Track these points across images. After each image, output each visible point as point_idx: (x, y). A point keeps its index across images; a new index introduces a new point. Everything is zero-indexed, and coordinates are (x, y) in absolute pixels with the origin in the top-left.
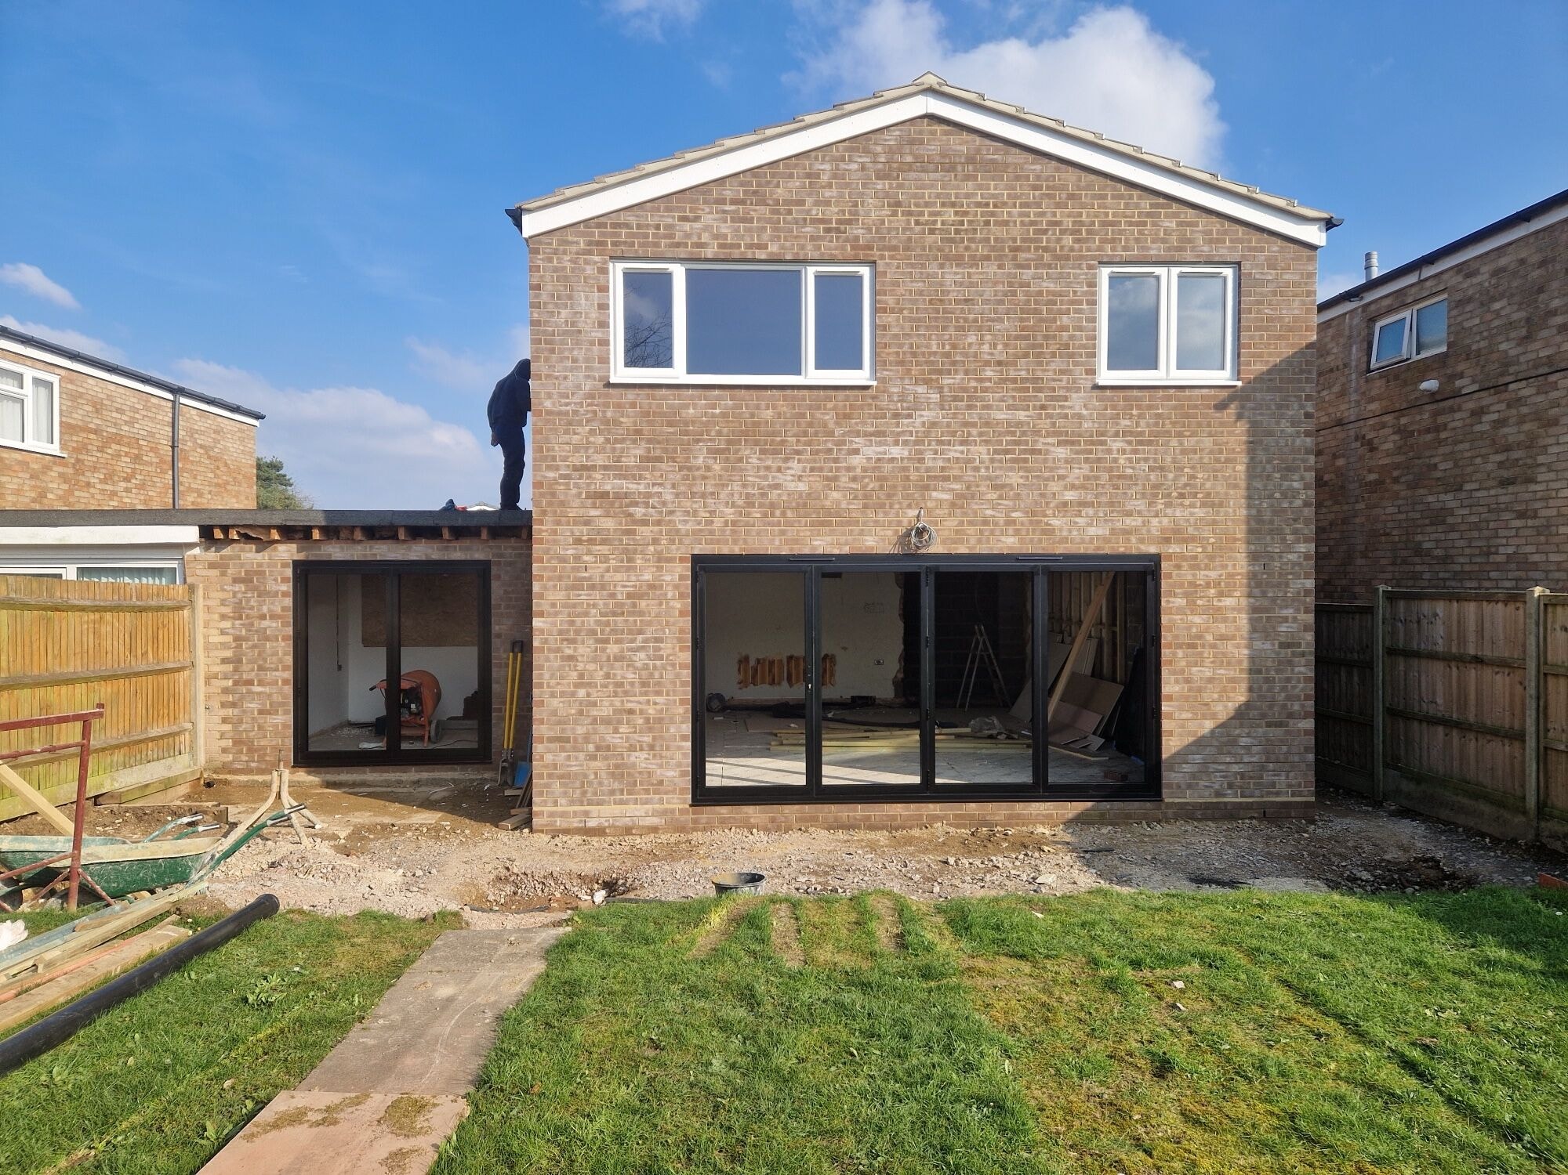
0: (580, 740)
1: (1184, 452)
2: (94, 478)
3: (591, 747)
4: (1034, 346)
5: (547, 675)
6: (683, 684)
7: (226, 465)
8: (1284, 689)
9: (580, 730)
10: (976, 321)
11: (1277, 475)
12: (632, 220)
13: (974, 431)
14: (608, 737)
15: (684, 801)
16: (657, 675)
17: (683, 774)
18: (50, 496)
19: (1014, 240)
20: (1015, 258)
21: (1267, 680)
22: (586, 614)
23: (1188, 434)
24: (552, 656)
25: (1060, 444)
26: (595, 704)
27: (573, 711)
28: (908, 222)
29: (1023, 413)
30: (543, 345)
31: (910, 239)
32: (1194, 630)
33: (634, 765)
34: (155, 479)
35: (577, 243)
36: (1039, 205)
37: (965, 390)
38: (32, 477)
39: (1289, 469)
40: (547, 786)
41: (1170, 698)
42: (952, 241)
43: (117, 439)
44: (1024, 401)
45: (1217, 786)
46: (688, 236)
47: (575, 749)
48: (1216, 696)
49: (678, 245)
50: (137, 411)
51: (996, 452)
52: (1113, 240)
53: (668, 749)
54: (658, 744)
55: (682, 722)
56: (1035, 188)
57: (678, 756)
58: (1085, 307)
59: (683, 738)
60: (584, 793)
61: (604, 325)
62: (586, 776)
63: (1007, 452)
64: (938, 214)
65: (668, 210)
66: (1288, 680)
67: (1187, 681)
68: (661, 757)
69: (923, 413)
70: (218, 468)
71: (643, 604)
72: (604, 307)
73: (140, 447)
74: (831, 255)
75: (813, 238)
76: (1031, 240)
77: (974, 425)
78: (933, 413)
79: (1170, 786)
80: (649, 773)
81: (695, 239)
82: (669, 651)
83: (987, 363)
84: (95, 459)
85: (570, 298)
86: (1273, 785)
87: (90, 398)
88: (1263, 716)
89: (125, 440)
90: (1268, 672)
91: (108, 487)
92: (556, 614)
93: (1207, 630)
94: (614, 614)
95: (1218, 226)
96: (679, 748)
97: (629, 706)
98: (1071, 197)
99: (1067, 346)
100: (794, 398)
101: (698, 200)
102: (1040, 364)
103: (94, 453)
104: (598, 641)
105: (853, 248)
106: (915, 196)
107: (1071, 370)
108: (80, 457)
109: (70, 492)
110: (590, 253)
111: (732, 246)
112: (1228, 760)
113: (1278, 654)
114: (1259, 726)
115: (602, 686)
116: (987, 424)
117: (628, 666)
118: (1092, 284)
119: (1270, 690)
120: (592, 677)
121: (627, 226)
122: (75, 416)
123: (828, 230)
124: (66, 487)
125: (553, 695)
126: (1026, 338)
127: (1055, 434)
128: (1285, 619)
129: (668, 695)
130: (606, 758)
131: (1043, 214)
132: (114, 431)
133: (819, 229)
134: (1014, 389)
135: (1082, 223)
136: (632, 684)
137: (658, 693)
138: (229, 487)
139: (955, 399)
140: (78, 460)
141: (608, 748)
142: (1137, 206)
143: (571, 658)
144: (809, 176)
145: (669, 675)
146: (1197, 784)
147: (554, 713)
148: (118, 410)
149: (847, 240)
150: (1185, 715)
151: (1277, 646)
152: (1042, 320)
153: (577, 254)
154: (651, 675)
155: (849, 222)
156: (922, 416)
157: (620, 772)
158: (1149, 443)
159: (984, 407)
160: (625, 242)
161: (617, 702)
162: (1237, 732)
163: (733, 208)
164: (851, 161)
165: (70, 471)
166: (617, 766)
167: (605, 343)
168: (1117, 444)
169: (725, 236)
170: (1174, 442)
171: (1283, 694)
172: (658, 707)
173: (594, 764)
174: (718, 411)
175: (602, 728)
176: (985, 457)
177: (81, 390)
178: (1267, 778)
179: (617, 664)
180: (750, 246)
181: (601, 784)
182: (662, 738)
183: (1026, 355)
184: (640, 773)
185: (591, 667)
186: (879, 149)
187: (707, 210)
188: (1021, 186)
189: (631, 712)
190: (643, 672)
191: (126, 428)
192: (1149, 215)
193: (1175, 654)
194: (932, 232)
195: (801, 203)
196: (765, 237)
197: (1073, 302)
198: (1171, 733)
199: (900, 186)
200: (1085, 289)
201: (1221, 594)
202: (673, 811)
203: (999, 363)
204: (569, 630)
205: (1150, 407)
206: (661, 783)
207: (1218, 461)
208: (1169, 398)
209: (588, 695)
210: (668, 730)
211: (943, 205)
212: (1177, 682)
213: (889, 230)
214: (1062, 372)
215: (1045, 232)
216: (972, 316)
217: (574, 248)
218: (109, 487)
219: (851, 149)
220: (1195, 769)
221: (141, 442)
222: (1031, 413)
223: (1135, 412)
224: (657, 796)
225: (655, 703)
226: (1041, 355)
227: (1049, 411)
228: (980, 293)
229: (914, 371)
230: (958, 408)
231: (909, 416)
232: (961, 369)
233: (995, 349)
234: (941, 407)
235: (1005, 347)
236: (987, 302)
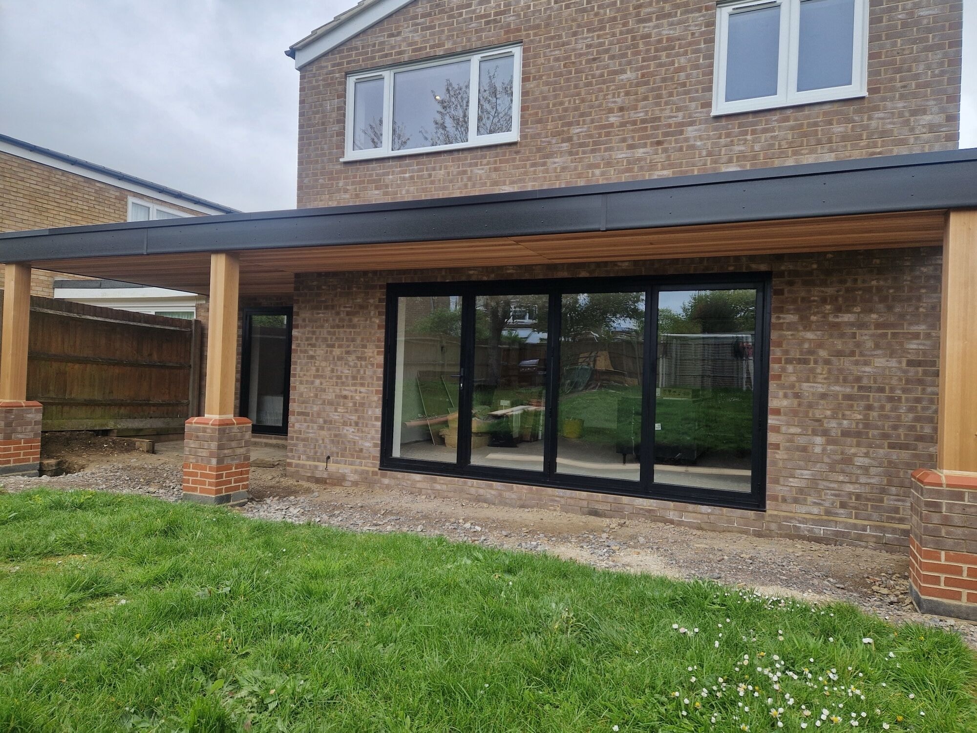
0: (315, 415)
3: (321, 420)
4: (653, 90)
5: (298, 369)
6: (378, 379)
8: (911, 409)
9: (316, 408)
10: (602, 75)
12: (358, 43)
14: (331, 415)
15: (374, 466)
16: (362, 372)
17: (375, 445)
20: (638, 14)
21: (891, 399)
22: (322, 327)
23: (807, 151)
24: (302, 355)
26: (324, 390)
27: (312, 395)
29: (642, 150)
30: (305, 141)
31: (550, 16)
32: (806, 346)
33: (345, 435)
35: (327, 67)
37: (591, 136)
40: (295, 445)
41: (777, 412)
42: (584, 10)
44: (642, 139)
45: (827, 504)
46: (393, 47)
47: (312, 422)
48: (829, 413)
49: (386, 56)
53: (367, 426)
54: (361, 421)
55: (376, 407)
57: (373, 432)
58: (703, 46)
59: (376, 419)
60: (316, 453)
61: (342, 121)
62: (317, 441)
65: (381, 31)
66: (918, 400)
67: (797, 396)
68: (362, 432)
69: (556, 160)
71: (355, 320)
72: (341, 107)
74: (490, 41)
75: (477, 32)
77: (597, 166)
78: (563, 159)
79: (775, 498)
80: (354, 442)
81: (397, 50)
82: (370, 354)
83: (611, 111)
85: (321, 105)
86: (896, 510)
88: (885, 436)
90: (892, 390)
92: (305, 327)
93: (820, 345)
94: (338, 327)
96: (374, 426)
97: (345, 393)
99: (684, 85)
100: (459, 159)
101: (400, 20)
102: (658, 104)
104: (328, 346)
105: (507, 32)
107: (686, 106)
110: (332, 72)
111: (420, 49)
112: (841, 478)
113: (905, 372)
114: (880, 447)
115: (329, 378)
116: (609, 164)
117: (345, 364)
118: (711, 24)
119: (894, 409)
120: (323, 371)
121: (356, 49)
123: (487, 23)
125: (301, 383)
126: (647, 83)
128: (916, 336)
129: (368, 386)
130: (329, 429)
133: (481, 23)
134: (633, 131)
136: (347, 377)
137: (362, 385)
139: (581, 145)
141: (331, 422)
143: (312, 357)
145: (369, 372)
146: (805, 499)
147: (301, 395)
149: (501, 27)
150: (793, 430)
151: (904, 364)
152: (661, 65)
153: (327, 74)
154: (359, 371)
155: (503, 13)
156: (555, 163)
157: (337, 439)
159: (606, 150)
160: (354, 60)
161: (337, 389)
162: (853, 450)
163: (423, 20)
166: (336, 436)
167: (342, 134)
169: (416, 43)
171: (911, 416)
172: (362, 395)
173: (324, 433)
174: (407, 175)
175: (328, 408)
178: (888, 501)
179: (339, 363)
180: (432, 47)
181: (325, 447)
182: (363, 418)
183: (646, 98)
184: (349, 442)
185: (324, 364)
187: (406, 26)
189: (345, 397)
190: (355, 369)
193: (784, 370)
195: (469, 6)
196: (444, 37)
197: (690, 44)
198: (777, 447)
200: (703, 29)
201: (838, 310)
202: (367, 472)
203: (621, 109)
204: (312, 338)
205: (765, 131)
206: (361, 450)
208: (787, 119)
209: (321, 384)
210: (367, 412)
212: (786, 396)
213: (534, 13)
214: (678, 109)
216: (598, 72)
217: (325, 71)
220: (803, 484)
222: (648, 149)
223: (749, 137)
224: (359, 460)
225: (360, 392)
226: (659, 96)
227: (665, 145)
228: (607, 51)
229: (550, 126)
230: (584, 153)
231: (544, 164)
232: (588, 119)
233: (619, 97)
234: (571, 153)
235: (627, 94)
236: (612, 58)
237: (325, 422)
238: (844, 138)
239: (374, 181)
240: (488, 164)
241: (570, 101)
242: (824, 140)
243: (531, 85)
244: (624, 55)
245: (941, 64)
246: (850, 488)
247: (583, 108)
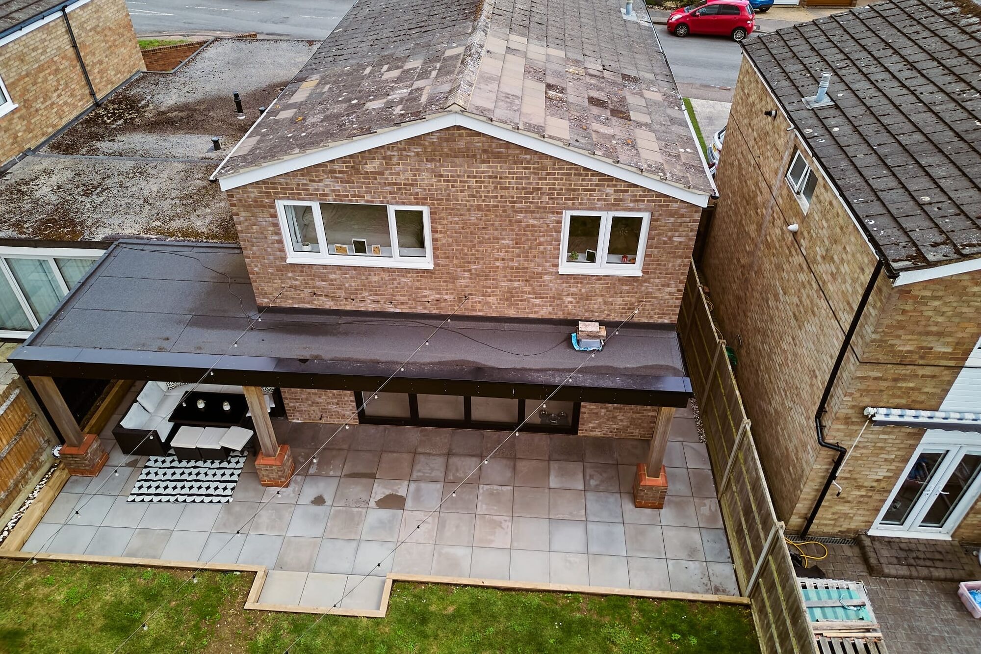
1: (605, 304)
2: (38, 105)
4: (523, 252)
7: (110, 29)
10: (489, 239)
11: (656, 316)
12: (282, 182)
13: (489, 290)
15: (355, 422)
17: (354, 414)
18: (20, 134)
19: (513, 197)
20: (513, 207)
23: (609, 296)
25: (536, 298)
28: (448, 186)
29: (516, 283)
31: (449, 195)
33: (330, 409)
34: (71, 76)
35: (254, 192)
36: (529, 178)
37: (483, 271)
38: (5, 132)
39: (663, 314)
40: (294, 414)
42: (474, 196)
43: (41, 69)
44: (517, 277)
46: (317, 190)
49: (312, 195)
50: (45, 40)
51: (501, 300)
52: (573, 199)
53: (345, 404)
54: (340, 402)
56: (526, 168)
57: (350, 407)
58: (554, 233)
61: (278, 233)
62: (309, 411)
63: (507, 300)
64: (466, 182)
65: (303, 175)
68: (343, 407)
70: (106, 35)
72: (276, 225)
73: (55, 62)
74: (403, 200)
75: (391, 193)
76: (523, 198)
79: (582, 430)
80: (338, 412)
81: (321, 192)
83: (497, 260)
84: (34, 92)
85: (257, 220)
87: (14, 56)
89: (46, 66)
91: (47, 104)
95: (641, 193)
96: (350, 404)
98: (548, 174)
99: (542, 253)
101: (319, 171)
102: (525, 260)
103: (32, 89)
105: (415, 197)
106: (451, 171)
107: (543, 264)
108: (26, 98)
109: (29, 122)
110: (262, 199)
111: (343, 196)
112: (612, 423)
114: (629, 413)
116: (497, 288)
118: (559, 222)
121: (280, 184)
122: (12, 75)
123: (400, 189)
124: (25, 122)
126: (519, 248)
127: (535, 293)
130: (317, 407)
131: (530, 184)
132: (37, 65)
133: (394, 187)
134: (511, 272)
135: (554, 189)
138: (117, 43)
139: (478, 275)
140: (25, 101)
141: (318, 404)
142: (590, 180)
144: (384, 158)
146: (595, 430)
148: (34, 50)
149: (411, 194)
150: (592, 408)
153: (255, 198)
155: (412, 185)
156: (460, 282)
157: (325, 411)
158: (587, 299)
159: (494, 280)
160: (281, 194)
162: (618, 414)
163: (341, 175)
164: (409, 150)
165: (24, 111)
166: (323, 409)
167: (280, 242)
168: (570, 299)
169: (339, 190)
170: (600, 299)
173: (313, 407)
174: (348, 276)
175: (313, 397)
176: (496, 303)
177: (7, 55)
178: (630, 431)
180: (354, 197)
181: (317, 415)
183: (519, 256)
184: (334, 411)
186: (427, 144)
187: (326, 176)
188: (517, 167)
191: (43, 57)
192: (597, 185)
194: (462, 191)
195: (382, 174)
196: (363, 191)
197: (546, 231)
198: (585, 413)
199: (441, 166)
200: (555, 224)
202: (351, 424)
203: (503, 260)
205: (588, 283)
206: (344, 415)
207: (623, 309)
208: (600, 279)
211: (468, 177)
213: (436, 190)
214: (539, 266)
215: (532, 193)
216: (486, 236)
217: (253, 195)
218: (49, 103)
219: (409, 144)
220: (595, 425)
221: (55, 59)
222: (521, 283)
223: (579, 285)
224: (343, 420)
226: (527, 256)
227: (531, 283)
228: (493, 225)
229: (455, 261)
230: (479, 279)
231: (453, 282)
232: (481, 262)
233: (501, 252)
234: (471, 279)
235: (507, 252)
236: (497, 230)
237: (313, 403)
238: (628, 292)
239: (319, 276)
240: (411, 277)
241: (468, 250)
242: (618, 292)
243: (438, 236)
244: (503, 230)
245: (680, 266)
246: (615, 426)
247: (479, 255)
